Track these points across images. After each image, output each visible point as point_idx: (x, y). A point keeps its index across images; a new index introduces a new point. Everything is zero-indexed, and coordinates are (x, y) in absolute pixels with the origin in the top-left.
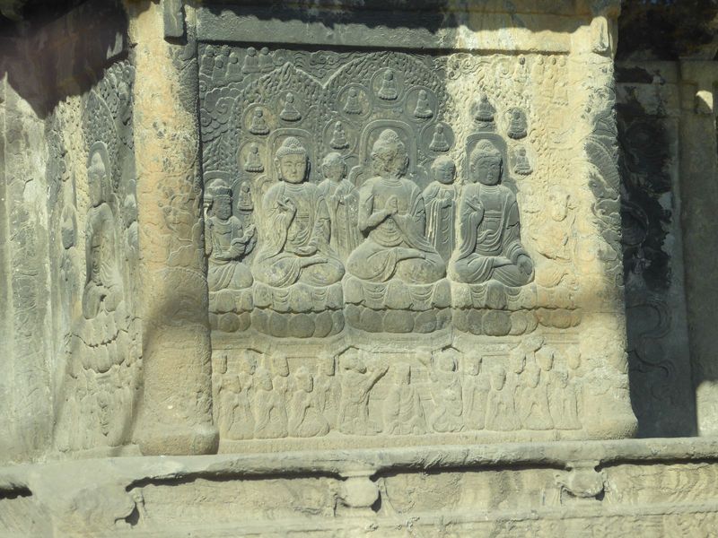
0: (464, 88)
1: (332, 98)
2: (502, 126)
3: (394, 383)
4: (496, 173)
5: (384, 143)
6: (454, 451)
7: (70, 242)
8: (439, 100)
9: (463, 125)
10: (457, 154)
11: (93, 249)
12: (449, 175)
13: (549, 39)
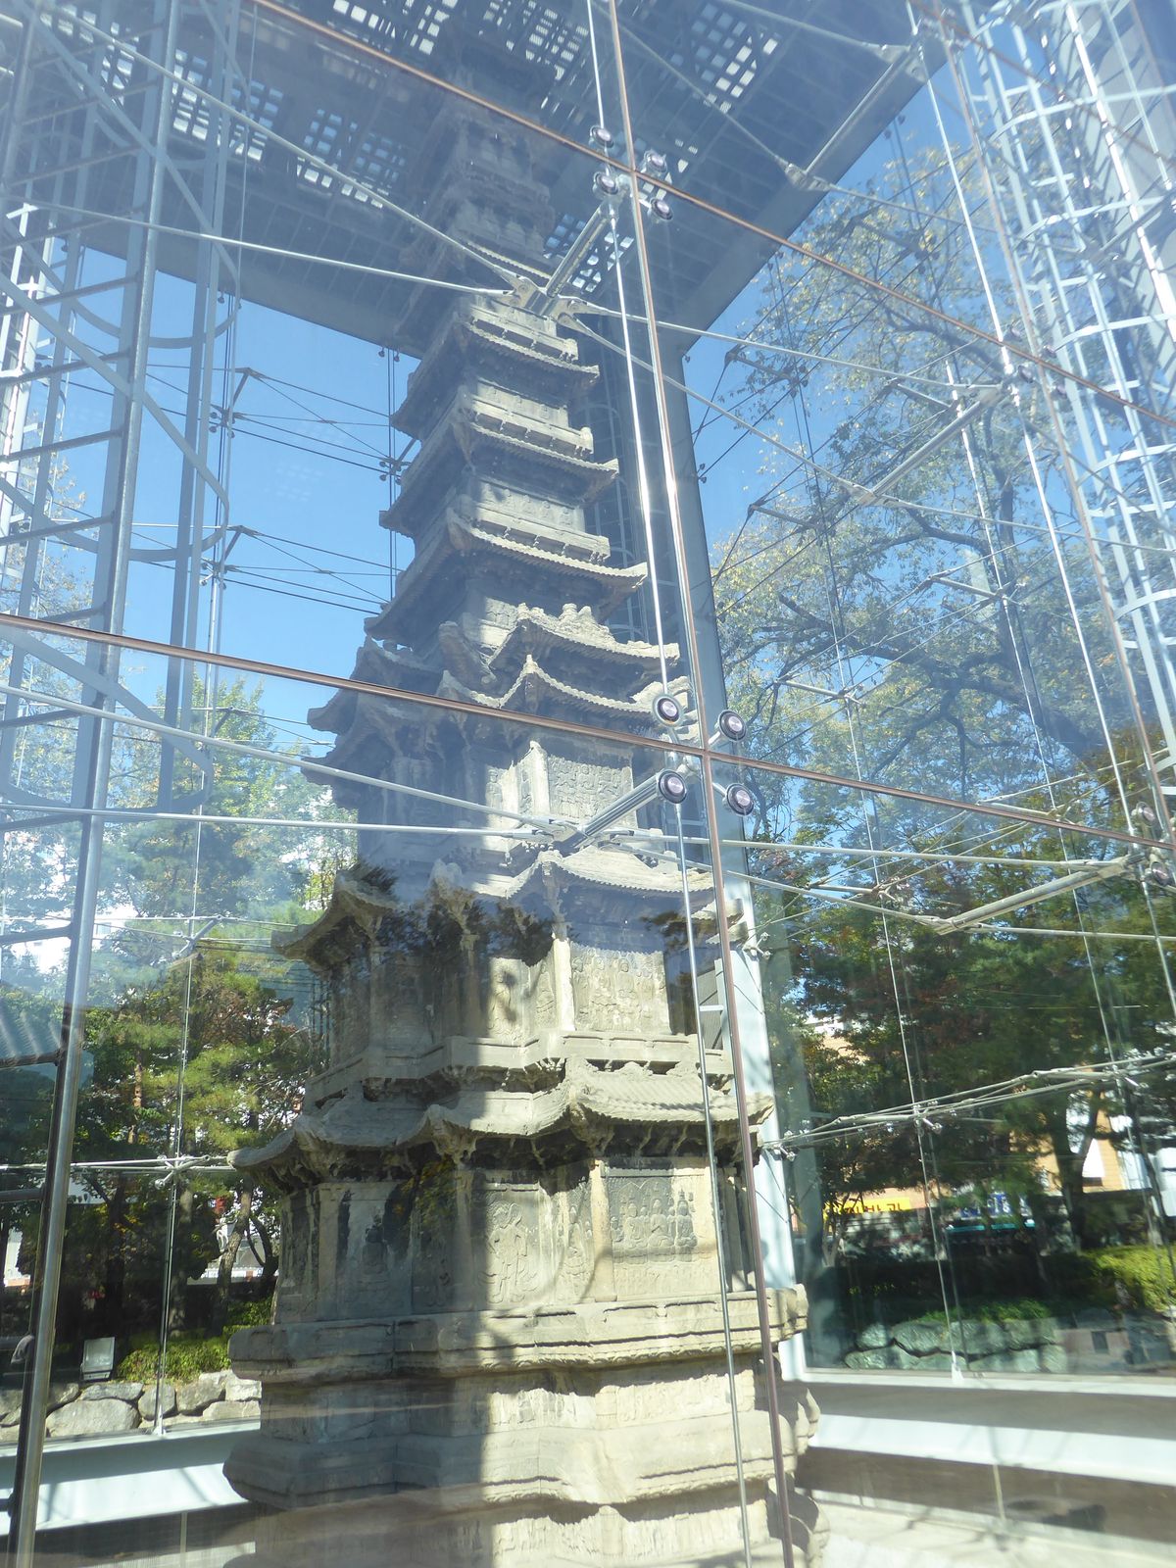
0: (677, 1186)
1: (643, 1191)
2: (687, 1198)
3: (662, 1278)
4: (685, 1212)
5: (656, 1204)
6: (685, 1300)
7: (561, 1233)
8: (670, 1190)
9: (676, 1198)
10: (675, 1207)
11: (570, 1237)
12: (673, 1213)
13: (697, 1171)
